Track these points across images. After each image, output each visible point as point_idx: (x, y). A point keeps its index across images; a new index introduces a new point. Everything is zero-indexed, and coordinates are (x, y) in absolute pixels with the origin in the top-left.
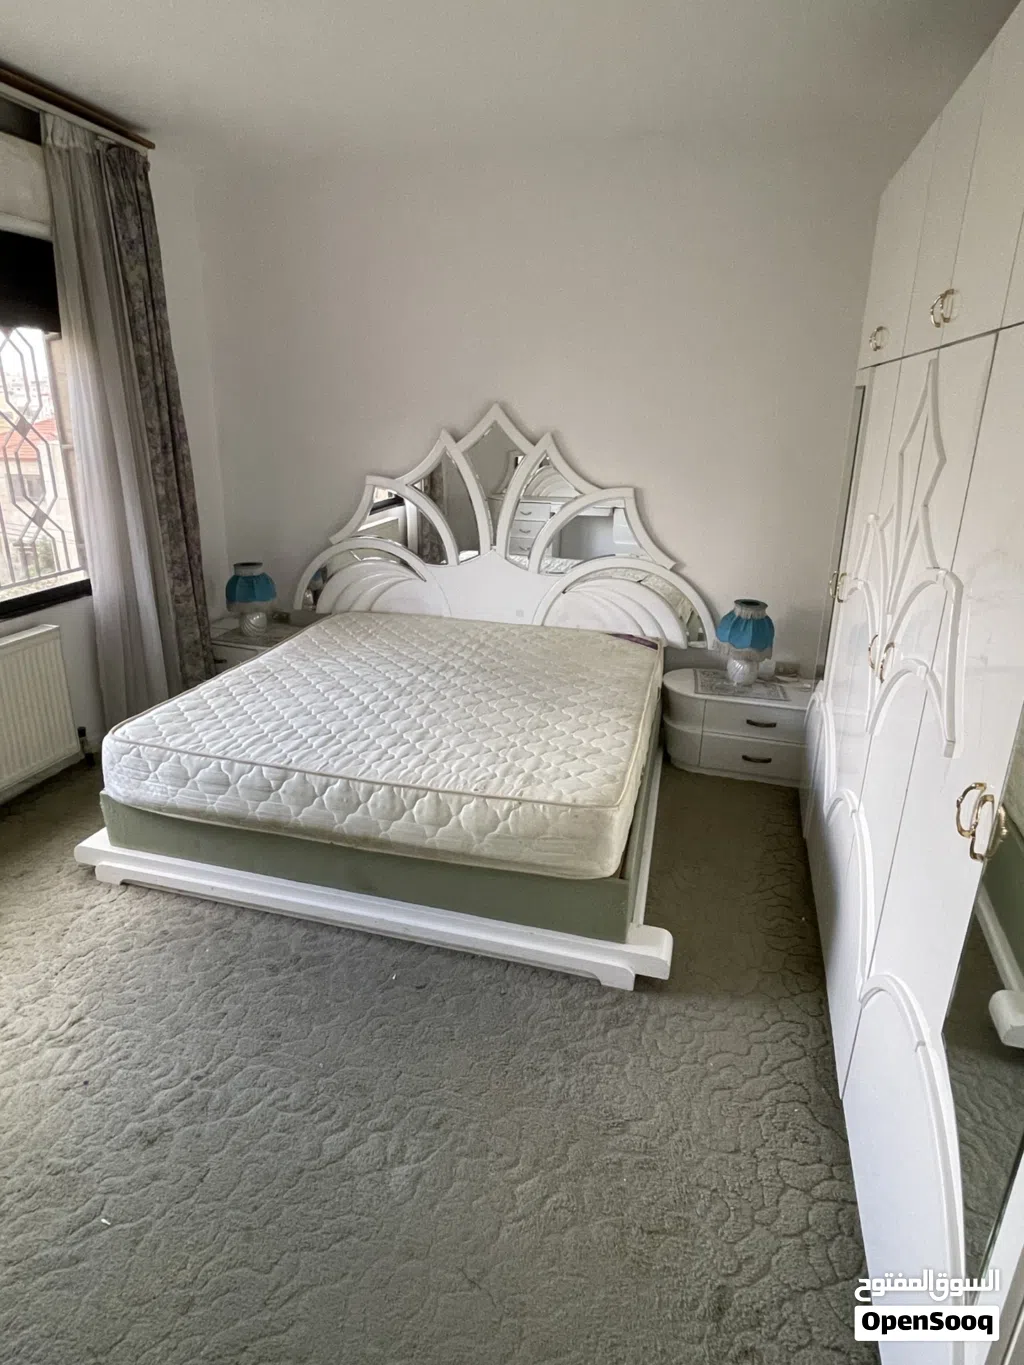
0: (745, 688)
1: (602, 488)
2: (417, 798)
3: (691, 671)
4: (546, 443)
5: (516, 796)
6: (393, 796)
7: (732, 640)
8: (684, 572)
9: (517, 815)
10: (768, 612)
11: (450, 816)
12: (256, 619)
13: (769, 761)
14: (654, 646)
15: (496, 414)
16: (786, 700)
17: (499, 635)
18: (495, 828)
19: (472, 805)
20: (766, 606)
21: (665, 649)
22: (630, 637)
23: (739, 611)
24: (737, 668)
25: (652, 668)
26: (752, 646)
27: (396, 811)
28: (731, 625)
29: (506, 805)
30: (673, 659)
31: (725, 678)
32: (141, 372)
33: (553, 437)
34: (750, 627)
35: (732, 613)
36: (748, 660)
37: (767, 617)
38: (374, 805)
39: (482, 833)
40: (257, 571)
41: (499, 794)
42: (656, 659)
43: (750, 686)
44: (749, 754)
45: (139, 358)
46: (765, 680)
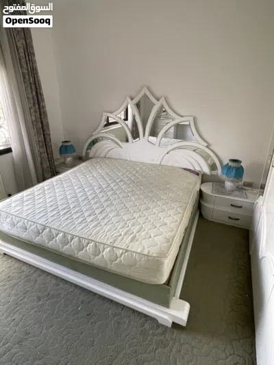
0: (230, 193)
1: (182, 117)
2: (88, 243)
3: (211, 183)
4: (162, 101)
5: (125, 248)
6: (80, 241)
7: (227, 174)
8: (211, 148)
9: (125, 256)
10: (242, 164)
11: (100, 252)
12: (69, 159)
13: (238, 219)
14: (198, 174)
15: (145, 91)
16: (247, 198)
17: (144, 168)
18: (116, 260)
19: (108, 249)
20: (241, 162)
21: (203, 175)
22: (190, 170)
23: (230, 164)
24: (229, 185)
25: (196, 183)
26: (235, 177)
27: (81, 248)
28: (227, 168)
29: (121, 251)
30: (204, 179)
31: (224, 187)
32: (24, 78)
33: (165, 99)
34: (234, 169)
35: (228, 164)
36: (232, 181)
37: (241, 166)
38: (74, 244)
39: (112, 261)
40: (69, 144)
41: (119, 246)
42: (198, 179)
43: (233, 191)
44: (231, 216)
45: (23, 73)
46: (239, 189)
